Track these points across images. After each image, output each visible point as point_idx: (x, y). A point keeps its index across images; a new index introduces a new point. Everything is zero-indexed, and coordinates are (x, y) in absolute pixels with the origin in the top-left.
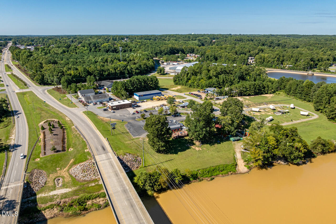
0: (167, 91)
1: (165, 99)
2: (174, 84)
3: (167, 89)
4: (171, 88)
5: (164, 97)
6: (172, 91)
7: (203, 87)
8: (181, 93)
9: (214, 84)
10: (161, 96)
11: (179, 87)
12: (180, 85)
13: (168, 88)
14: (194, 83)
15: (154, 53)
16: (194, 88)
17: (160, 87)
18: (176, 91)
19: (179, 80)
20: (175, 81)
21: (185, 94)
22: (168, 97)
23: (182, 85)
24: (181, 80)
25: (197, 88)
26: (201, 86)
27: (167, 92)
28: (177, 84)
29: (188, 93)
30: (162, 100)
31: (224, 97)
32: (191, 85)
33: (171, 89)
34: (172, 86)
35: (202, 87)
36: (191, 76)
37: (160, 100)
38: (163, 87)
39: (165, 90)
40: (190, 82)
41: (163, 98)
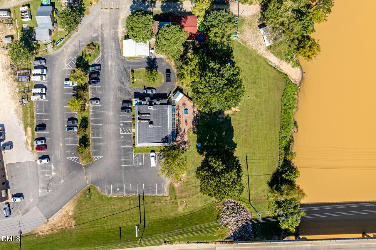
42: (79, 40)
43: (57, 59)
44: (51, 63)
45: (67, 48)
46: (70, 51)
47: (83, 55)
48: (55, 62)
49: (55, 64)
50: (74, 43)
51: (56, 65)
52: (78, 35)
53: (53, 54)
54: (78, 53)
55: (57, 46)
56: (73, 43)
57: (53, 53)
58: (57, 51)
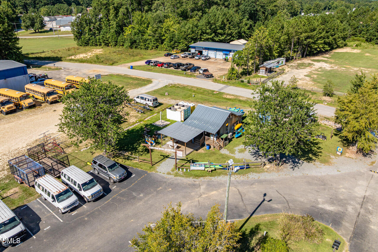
0: (58, 64)
1: (50, 99)
2: (76, 46)
3: (58, 59)
4: (72, 55)
5: (45, 90)
6: (77, 64)
7: (175, 42)
8: (112, 64)
9: (204, 33)
10: (28, 86)
11: (98, 51)
12: (97, 45)
13: (59, 56)
14: (143, 33)
15: (20, 6)
16: (147, 48)
17: (30, 56)
18: (95, 62)
19: (90, 30)
20: (79, 35)
21: (132, 68)
22: (63, 84)
23: (103, 44)
24: (98, 30)
25: (157, 47)
26: (171, 40)
27: (59, 69)
28: (87, 44)
29: (143, 63)
30: (31, 107)
31: (278, 63)
32: (135, 41)
33: (73, 57)
34: (73, 51)
35: (172, 43)
36: (127, 14)
37: (18, 108)
38: (43, 55)
39: (47, 63)
40: (128, 31)
41: (40, 98)
42: (265, 195)
43: (158, 192)
44: (134, 190)
45: (211, 186)
46: (215, 198)
47: (253, 232)
48: (146, 194)
49: (141, 199)
50: (243, 189)
51: (141, 203)
52: (271, 182)
53: (163, 178)
54: (240, 216)
55: (192, 168)
56: (240, 189)
57: (166, 176)
58: (179, 178)
